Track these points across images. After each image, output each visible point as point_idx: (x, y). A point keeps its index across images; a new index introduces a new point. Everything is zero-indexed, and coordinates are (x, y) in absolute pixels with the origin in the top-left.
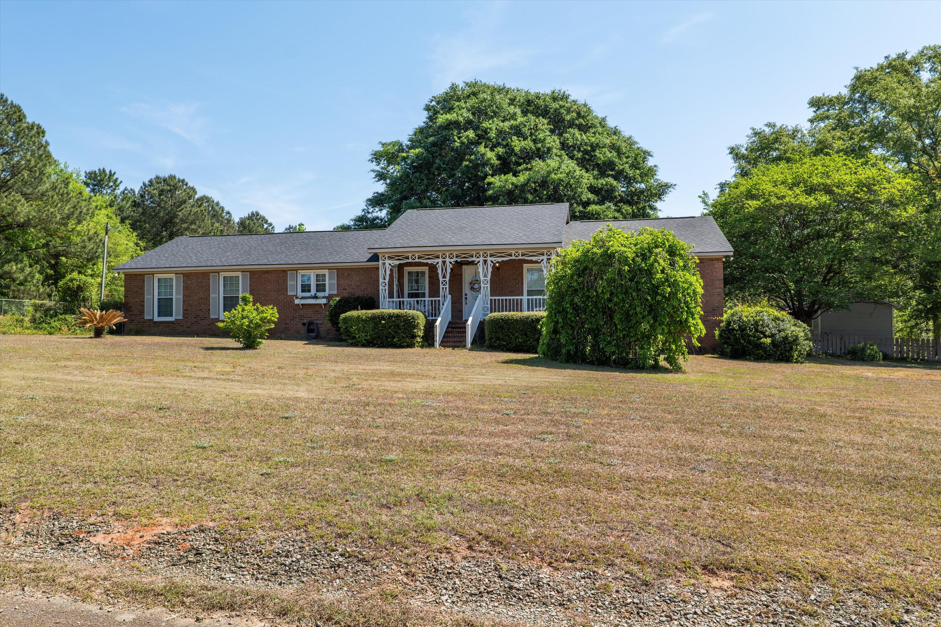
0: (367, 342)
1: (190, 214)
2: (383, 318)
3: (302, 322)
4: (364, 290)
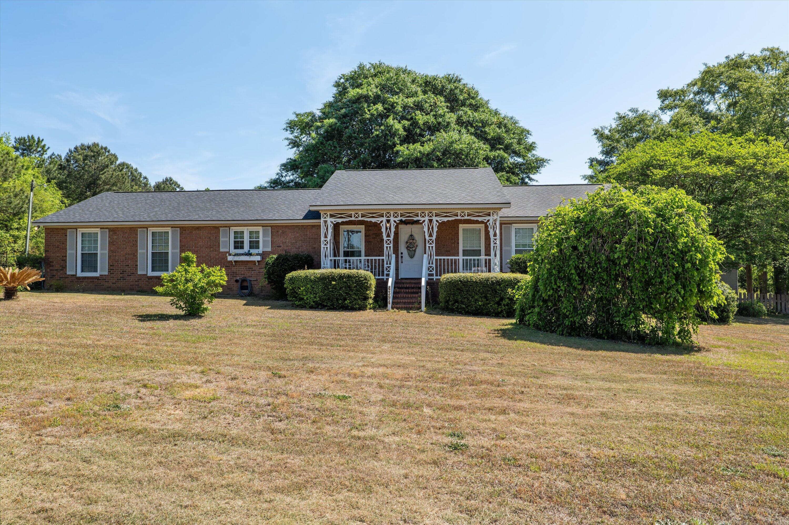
0: (316, 304)
1: (111, 177)
2: (333, 279)
3: (235, 279)
4: (299, 248)
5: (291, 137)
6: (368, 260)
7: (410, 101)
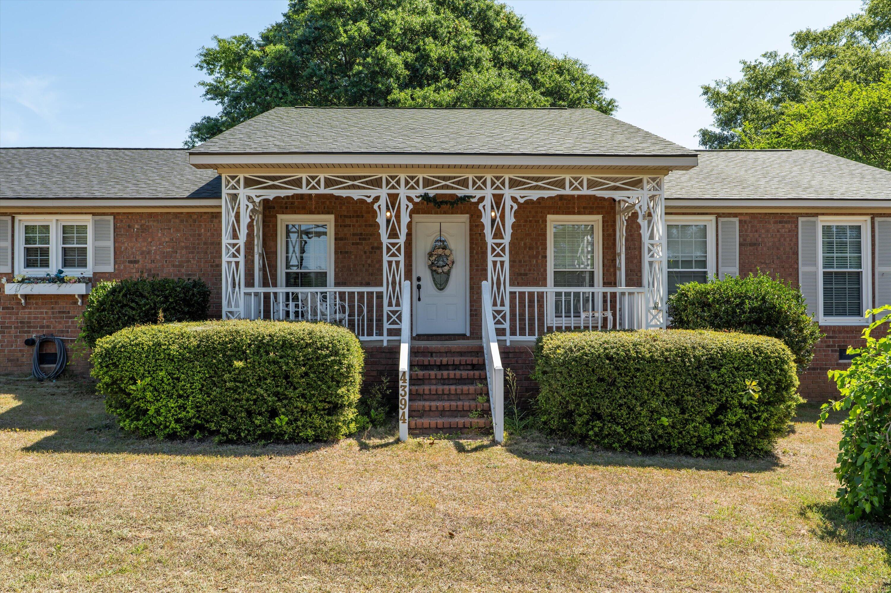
2: (238, 351)
3: (26, 337)
4: (181, 266)
5: (210, 79)
6: (342, 294)
7: (416, 21)
